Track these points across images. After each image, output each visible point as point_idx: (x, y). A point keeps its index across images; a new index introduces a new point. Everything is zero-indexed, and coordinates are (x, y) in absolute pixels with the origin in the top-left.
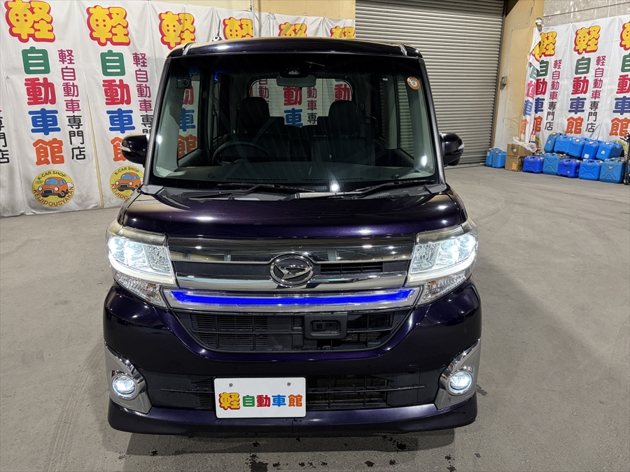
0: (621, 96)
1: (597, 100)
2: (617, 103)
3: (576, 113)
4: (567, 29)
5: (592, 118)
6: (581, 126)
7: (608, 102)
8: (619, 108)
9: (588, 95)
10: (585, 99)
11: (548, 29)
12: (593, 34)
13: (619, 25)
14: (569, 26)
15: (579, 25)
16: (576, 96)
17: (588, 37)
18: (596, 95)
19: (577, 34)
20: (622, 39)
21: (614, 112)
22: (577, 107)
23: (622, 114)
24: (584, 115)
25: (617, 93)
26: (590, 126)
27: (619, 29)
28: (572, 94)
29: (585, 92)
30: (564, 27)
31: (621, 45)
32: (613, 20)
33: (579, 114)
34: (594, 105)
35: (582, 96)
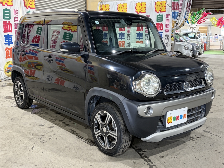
0: (138, 32)
1: (129, 34)
2: (137, 35)
3: (122, 39)
4: (114, 4)
5: (128, 41)
6: (124, 44)
7: (134, 35)
8: (138, 37)
9: (125, 32)
10: (125, 33)
11: (105, 3)
12: (125, 7)
13: (134, 4)
14: (114, 2)
15: (119, 2)
16: (121, 32)
17: (123, 8)
18: (129, 32)
19: (118, 6)
20: (136, 10)
21: (137, 38)
22: (122, 37)
23: (140, 39)
24: (125, 40)
25: (137, 31)
26: (128, 45)
27: (135, 5)
28: (119, 31)
29: (124, 30)
30: (112, 3)
31: (136, 12)
32: (132, 2)
33: (123, 40)
34: (129, 36)
35: (123, 32)
